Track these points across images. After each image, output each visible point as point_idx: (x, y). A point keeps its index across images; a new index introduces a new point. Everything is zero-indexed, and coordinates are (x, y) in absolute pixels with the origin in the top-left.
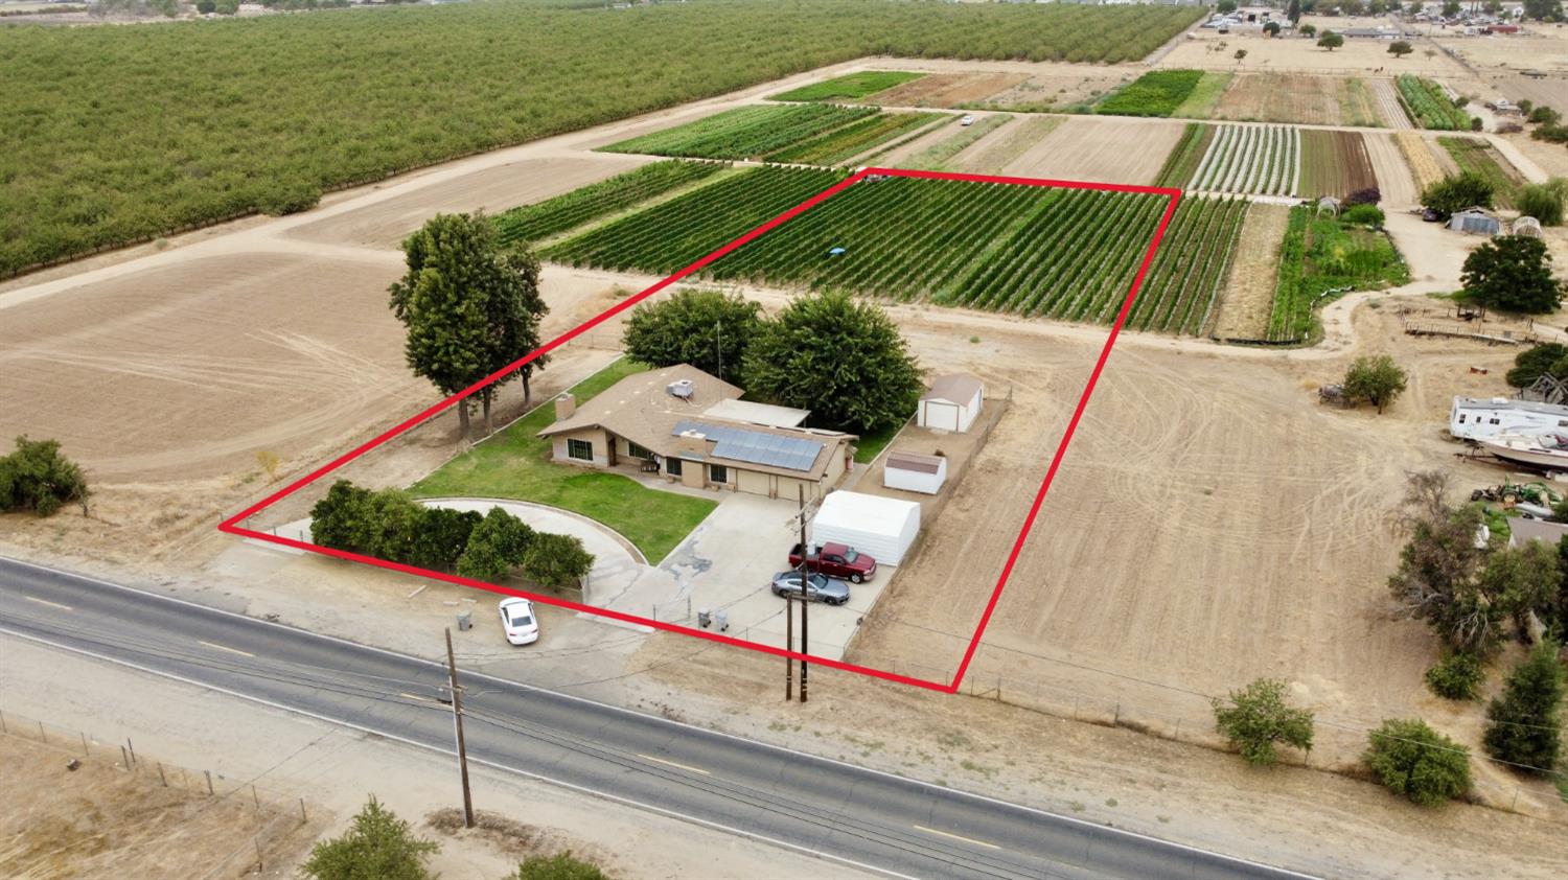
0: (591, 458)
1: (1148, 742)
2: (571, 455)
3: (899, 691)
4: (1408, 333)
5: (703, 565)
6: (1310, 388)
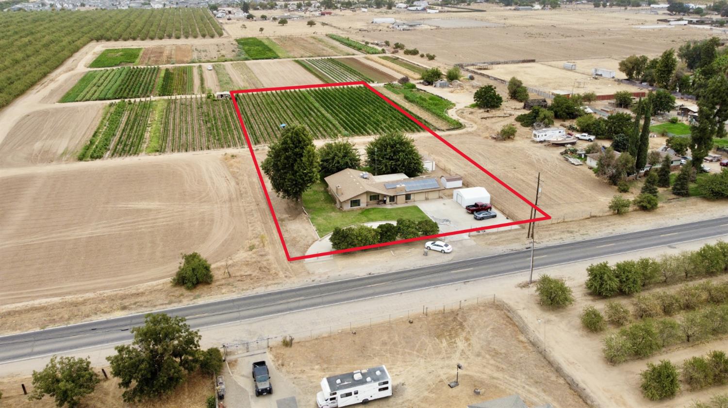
0: (359, 205)
1: (599, 218)
2: (351, 206)
4: (482, 118)
5: (447, 221)
6: (487, 138)
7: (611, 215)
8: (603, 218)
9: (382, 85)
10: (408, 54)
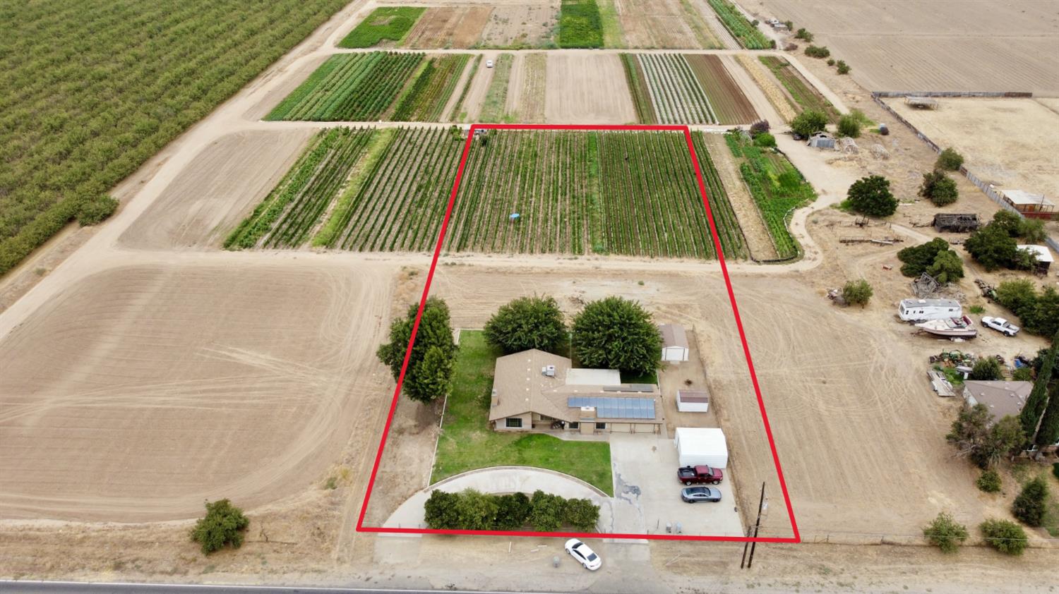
0: (520, 426)
1: (897, 549)
2: (507, 426)
3: (782, 549)
4: (841, 242)
5: (636, 490)
6: (822, 293)
7: (925, 546)
8: (906, 550)
9: (723, 129)
10: (809, 56)
